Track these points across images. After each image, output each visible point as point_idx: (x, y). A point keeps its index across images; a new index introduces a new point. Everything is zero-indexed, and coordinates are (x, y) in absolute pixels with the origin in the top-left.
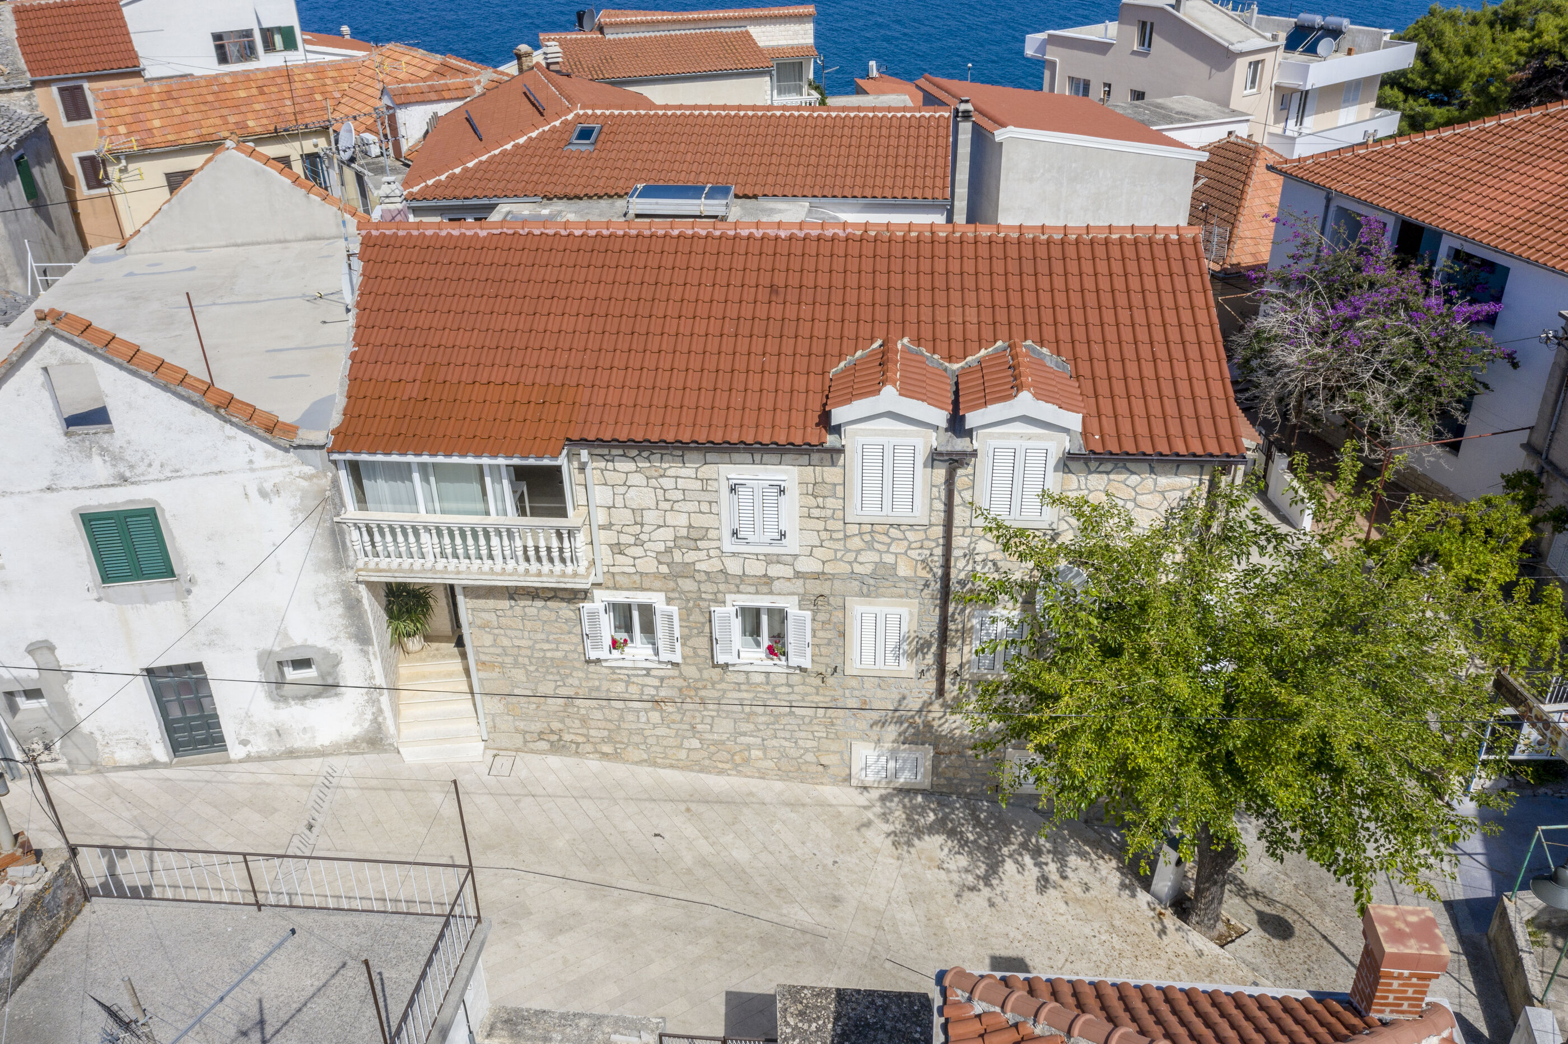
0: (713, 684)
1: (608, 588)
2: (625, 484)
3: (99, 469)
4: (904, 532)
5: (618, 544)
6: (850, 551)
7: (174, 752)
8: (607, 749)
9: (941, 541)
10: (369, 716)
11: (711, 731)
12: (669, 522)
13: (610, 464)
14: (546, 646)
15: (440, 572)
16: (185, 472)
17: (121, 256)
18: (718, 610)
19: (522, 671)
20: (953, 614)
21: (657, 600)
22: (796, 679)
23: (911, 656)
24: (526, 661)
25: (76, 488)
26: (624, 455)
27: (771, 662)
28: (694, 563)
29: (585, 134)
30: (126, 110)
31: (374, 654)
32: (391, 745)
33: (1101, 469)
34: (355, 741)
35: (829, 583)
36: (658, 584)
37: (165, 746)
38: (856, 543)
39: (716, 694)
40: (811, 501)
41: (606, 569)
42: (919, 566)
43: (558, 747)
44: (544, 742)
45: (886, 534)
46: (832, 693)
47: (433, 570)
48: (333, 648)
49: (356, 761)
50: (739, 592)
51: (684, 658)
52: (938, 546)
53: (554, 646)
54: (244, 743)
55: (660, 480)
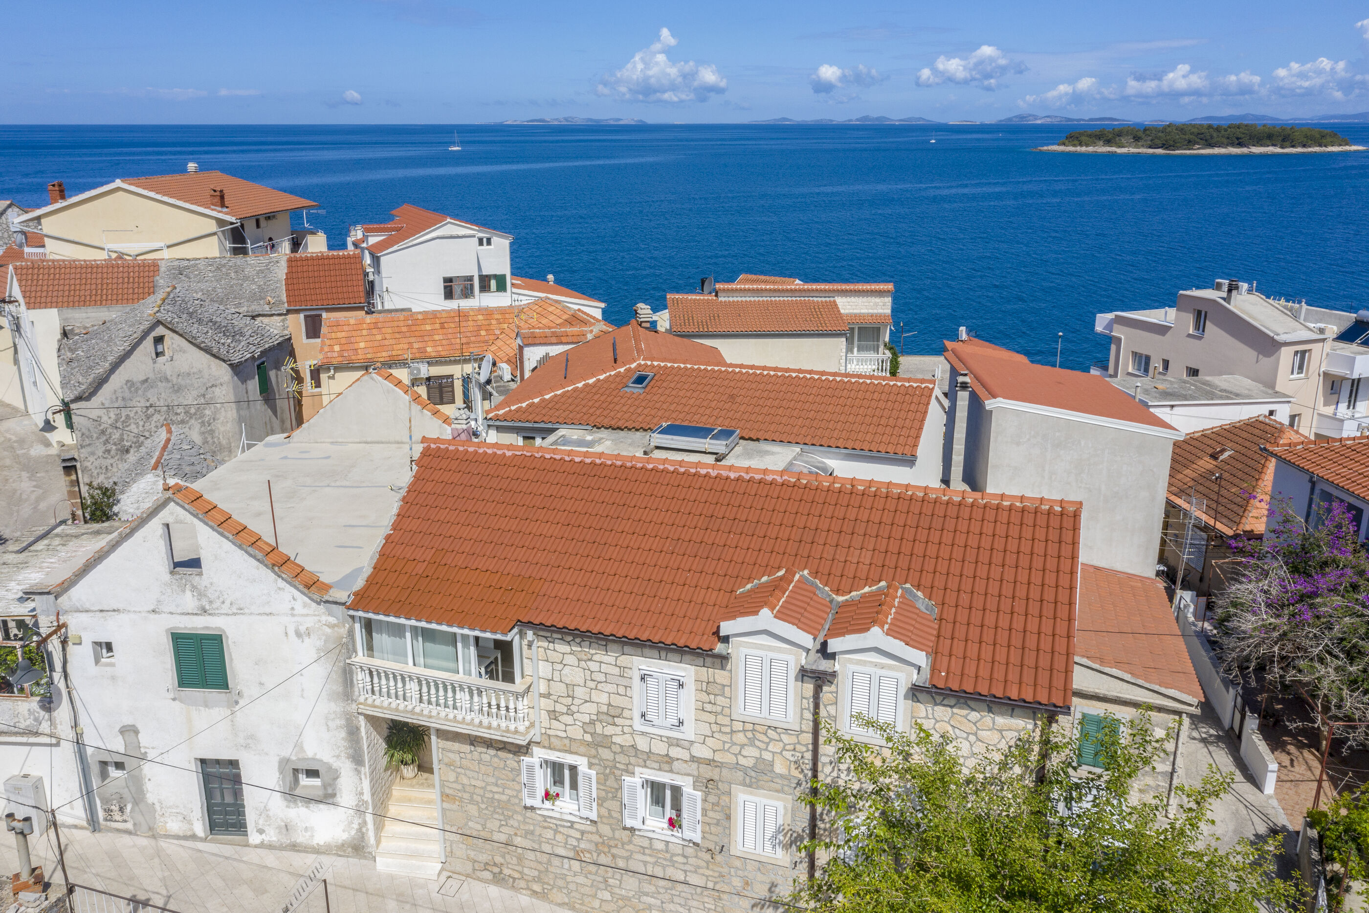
0: (623, 844)
1: (544, 747)
2: (561, 663)
3: (189, 601)
4: (779, 734)
5: (554, 711)
6: (735, 744)
7: (211, 830)
8: (537, 887)
9: (810, 747)
10: (356, 826)
11: (620, 887)
12: (594, 698)
13: (551, 644)
14: (495, 789)
15: (418, 714)
16: (246, 611)
17: (286, 444)
18: (627, 779)
19: (475, 807)
20: (822, 814)
21: (581, 763)
22: (690, 851)
23: (787, 847)
24: (479, 799)
25: (171, 613)
26: (562, 639)
27: (670, 833)
28: (611, 736)
29: (640, 380)
30: (343, 334)
31: (365, 774)
32: (370, 853)
33: (945, 702)
34: (343, 845)
35: (718, 769)
36: (582, 749)
37: (204, 824)
38: (740, 738)
39: (625, 854)
40: (704, 697)
41: (543, 731)
42: (793, 766)
43: (499, 879)
44: (488, 873)
45: (765, 734)
46: (721, 870)
47: (412, 712)
48: (336, 764)
49: (340, 862)
50: (646, 766)
51: (599, 816)
52: (808, 750)
53: (500, 790)
54: (261, 831)
55: (589, 663)
